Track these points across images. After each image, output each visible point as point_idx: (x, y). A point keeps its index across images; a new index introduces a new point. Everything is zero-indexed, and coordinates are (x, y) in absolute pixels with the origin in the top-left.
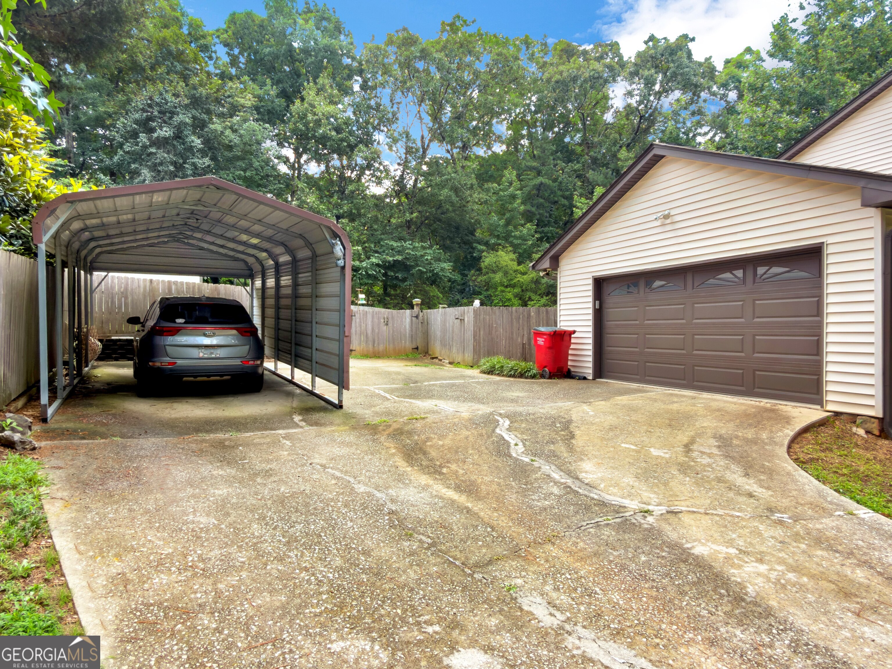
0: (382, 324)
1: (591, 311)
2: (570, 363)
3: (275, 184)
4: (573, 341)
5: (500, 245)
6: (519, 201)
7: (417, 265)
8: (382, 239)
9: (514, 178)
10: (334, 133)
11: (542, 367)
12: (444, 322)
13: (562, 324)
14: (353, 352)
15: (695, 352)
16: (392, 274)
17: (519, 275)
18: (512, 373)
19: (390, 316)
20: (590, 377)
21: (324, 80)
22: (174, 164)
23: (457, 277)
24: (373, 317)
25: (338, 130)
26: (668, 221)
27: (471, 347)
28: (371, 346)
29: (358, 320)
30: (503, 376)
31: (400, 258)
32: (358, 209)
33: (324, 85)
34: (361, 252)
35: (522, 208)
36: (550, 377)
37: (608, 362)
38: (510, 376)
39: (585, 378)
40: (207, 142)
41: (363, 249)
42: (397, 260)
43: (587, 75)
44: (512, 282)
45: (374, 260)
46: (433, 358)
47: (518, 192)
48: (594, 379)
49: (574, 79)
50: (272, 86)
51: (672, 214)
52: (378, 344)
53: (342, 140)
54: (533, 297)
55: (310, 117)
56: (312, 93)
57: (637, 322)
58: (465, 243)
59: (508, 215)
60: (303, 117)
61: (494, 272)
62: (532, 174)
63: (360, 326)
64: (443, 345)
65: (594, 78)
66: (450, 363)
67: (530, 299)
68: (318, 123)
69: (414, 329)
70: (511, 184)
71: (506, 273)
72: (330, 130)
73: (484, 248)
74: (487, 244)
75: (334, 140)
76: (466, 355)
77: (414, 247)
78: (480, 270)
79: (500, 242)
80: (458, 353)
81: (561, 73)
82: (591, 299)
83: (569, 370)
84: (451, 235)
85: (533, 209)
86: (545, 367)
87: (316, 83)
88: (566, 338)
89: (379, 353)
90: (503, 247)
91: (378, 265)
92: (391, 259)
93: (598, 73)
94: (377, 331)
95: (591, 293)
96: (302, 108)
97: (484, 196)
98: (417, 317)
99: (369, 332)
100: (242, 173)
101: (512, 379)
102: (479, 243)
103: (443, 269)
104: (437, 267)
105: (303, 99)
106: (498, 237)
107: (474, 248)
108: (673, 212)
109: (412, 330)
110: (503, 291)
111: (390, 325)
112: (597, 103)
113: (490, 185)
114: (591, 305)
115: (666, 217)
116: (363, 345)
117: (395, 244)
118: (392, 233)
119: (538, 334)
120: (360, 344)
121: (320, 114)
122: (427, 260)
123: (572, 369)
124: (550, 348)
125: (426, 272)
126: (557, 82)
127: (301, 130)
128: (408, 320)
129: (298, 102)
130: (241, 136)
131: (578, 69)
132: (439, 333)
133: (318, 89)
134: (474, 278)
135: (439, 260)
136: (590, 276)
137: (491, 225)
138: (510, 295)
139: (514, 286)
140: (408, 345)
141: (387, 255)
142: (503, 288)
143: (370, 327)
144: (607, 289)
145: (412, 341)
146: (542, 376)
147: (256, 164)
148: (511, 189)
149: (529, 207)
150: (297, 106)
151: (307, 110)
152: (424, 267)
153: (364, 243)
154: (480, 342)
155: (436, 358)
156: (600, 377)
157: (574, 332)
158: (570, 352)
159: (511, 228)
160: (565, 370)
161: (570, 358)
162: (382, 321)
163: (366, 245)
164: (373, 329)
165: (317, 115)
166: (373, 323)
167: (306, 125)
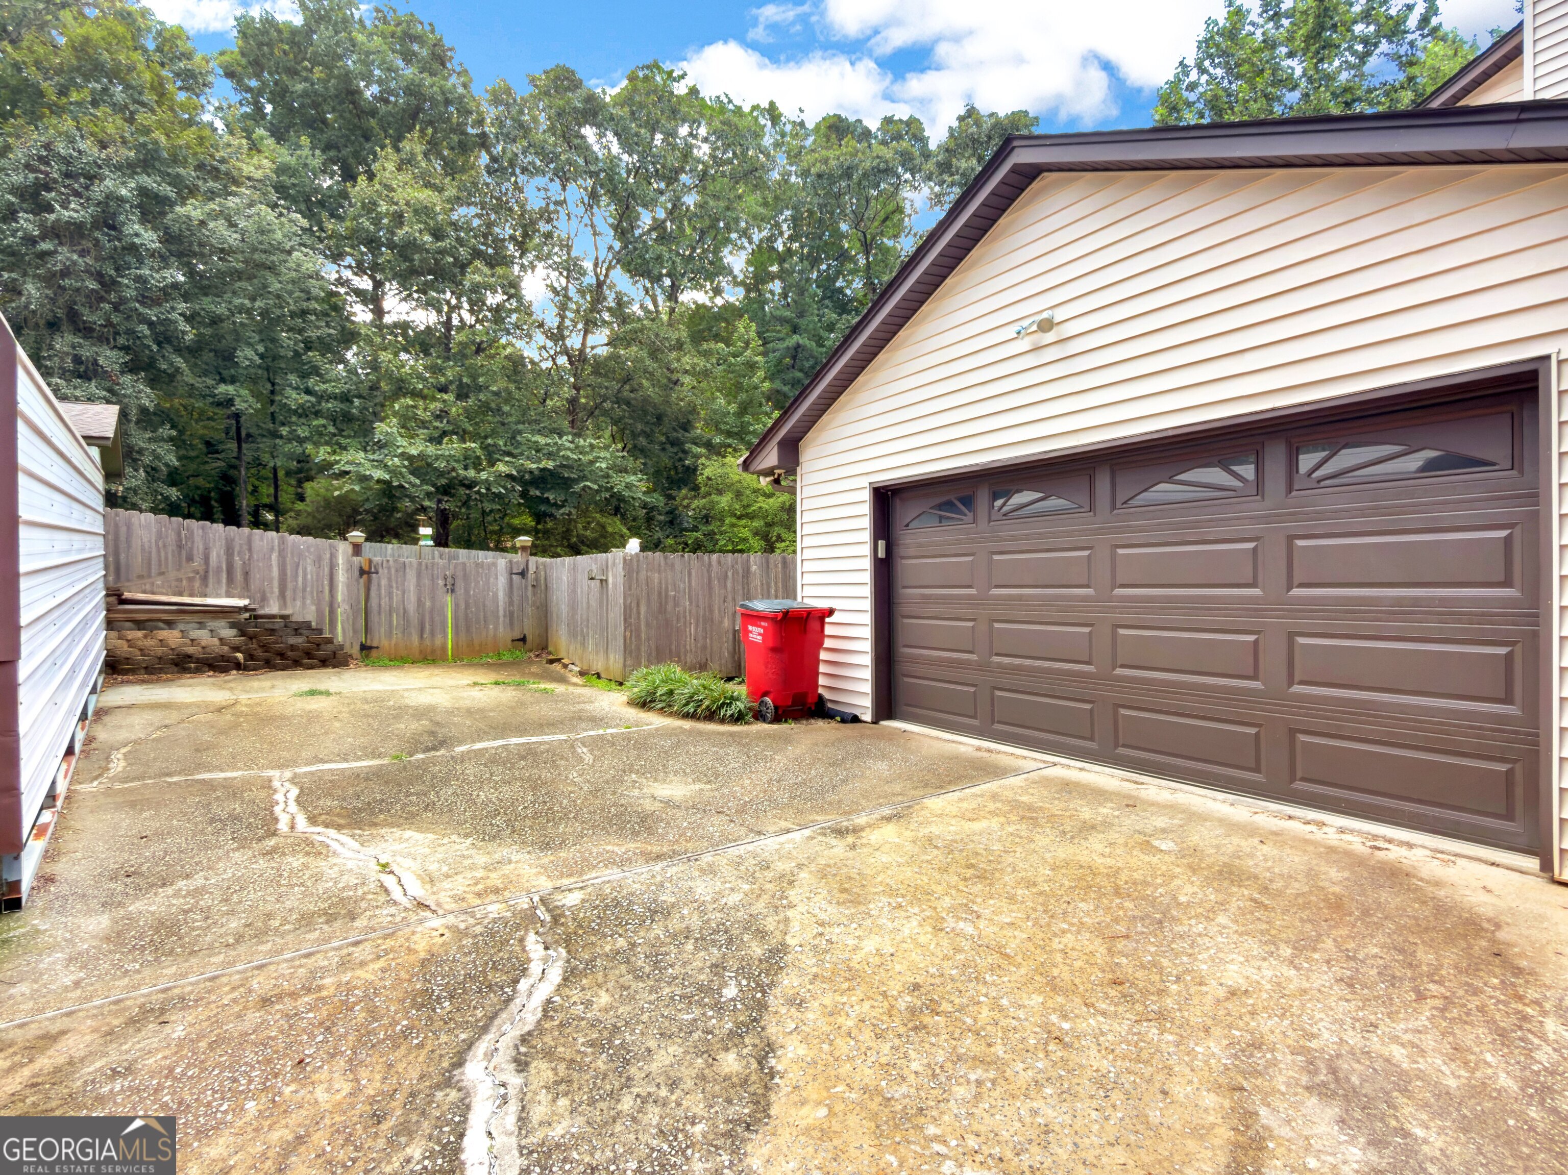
0: (441, 590)
1: (867, 564)
2: (822, 681)
3: (318, 328)
4: (828, 630)
5: (730, 446)
6: (761, 374)
7: (584, 478)
8: (520, 432)
9: (753, 334)
10: (427, 238)
11: (758, 693)
12: (573, 585)
13: (808, 591)
14: (374, 653)
15: (1119, 671)
16: (538, 493)
17: (761, 498)
18: (691, 708)
19: (460, 574)
20: (867, 717)
21: (413, 144)
22: (99, 276)
23: (657, 499)
24: (419, 575)
25: (438, 235)
26: (1050, 337)
27: (621, 642)
28: (415, 639)
29: (384, 582)
30: (671, 714)
31: (550, 465)
32: (474, 378)
33: (413, 154)
34: (479, 452)
35: (767, 385)
36: (778, 718)
37: (905, 682)
38: (686, 716)
39: (855, 719)
40: (168, 238)
41: (485, 448)
42: (544, 470)
43: (868, 164)
44: (750, 510)
45: (501, 467)
46: (551, 662)
47: (759, 358)
48: (875, 722)
49: (848, 172)
50: (313, 148)
51: (1057, 319)
52: (432, 634)
53: (442, 252)
54: (784, 536)
55: (383, 207)
56: (390, 166)
57: (973, 591)
58: (673, 444)
59: (743, 396)
60: (370, 207)
61: (720, 492)
62: (785, 330)
63: (390, 595)
64: (573, 634)
65: (879, 171)
66: (582, 674)
67: (779, 538)
68: (398, 219)
69: (516, 598)
70: (747, 343)
71: (738, 494)
72: (420, 232)
73: (703, 451)
74: (709, 445)
75: (427, 251)
76: (612, 657)
77: (577, 447)
78: (696, 488)
79: (729, 441)
80: (597, 653)
81: (826, 161)
82: (866, 536)
83: (820, 697)
84: (648, 430)
85: (786, 389)
86: (766, 694)
87: (398, 150)
88: (815, 625)
89: (433, 651)
90: (735, 450)
91: (510, 477)
92: (534, 466)
93: (886, 162)
94: (428, 604)
95: (866, 522)
96: (369, 191)
97: (701, 363)
98: (523, 574)
99: (412, 607)
100: (246, 302)
101: (687, 724)
102: (696, 444)
103: (628, 486)
104: (619, 482)
105: (371, 176)
106: (729, 434)
107: (685, 452)
108: (1059, 315)
109: (511, 603)
110: (733, 525)
111: (460, 593)
112: (886, 219)
113: (712, 345)
114: (867, 550)
115: (1046, 326)
116: (397, 634)
117: (542, 440)
118: (537, 422)
119: (752, 617)
120: (389, 634)
121: (402, 202)
122: (601, 469)
123: (827, 695)
124: (774, 650)
125: (597, 491)
126: (820, 176)
127: (367, 231)
128: (502, 580)
129: (362, 180)
130: (243, 232)
131: (854, 154)
132: (564, 609)
133: (402, 160)
134: (685, 502)
135: (625, 471)
136: (865, 482)
137: (715, 412)
138: (745, 533)
139: (751, 517)
140: (504, 632)
141: (528, 458)
142: (734, 520)
143: (412, 598)
144: (904, 513)
145: (511, 624)
146: (759, 716)
147: (275, 286)
148: (748, 352)
149: (778, 385)
150: (361, 188)
151: (378, 194)
152: (595, 482)
153: (486, 437)
154: (638, 630)
155: (558, 660)
156: (890, 716)
157: (831, 612)
158: (823, 655)
159: (747, 418)
160: (811, 700)
161: (822, 668)
162: (441, 582)
163: (489, 441)
164: (420, 603)
165: (396, 204)
166: (419, 585)
167: (377, 222)
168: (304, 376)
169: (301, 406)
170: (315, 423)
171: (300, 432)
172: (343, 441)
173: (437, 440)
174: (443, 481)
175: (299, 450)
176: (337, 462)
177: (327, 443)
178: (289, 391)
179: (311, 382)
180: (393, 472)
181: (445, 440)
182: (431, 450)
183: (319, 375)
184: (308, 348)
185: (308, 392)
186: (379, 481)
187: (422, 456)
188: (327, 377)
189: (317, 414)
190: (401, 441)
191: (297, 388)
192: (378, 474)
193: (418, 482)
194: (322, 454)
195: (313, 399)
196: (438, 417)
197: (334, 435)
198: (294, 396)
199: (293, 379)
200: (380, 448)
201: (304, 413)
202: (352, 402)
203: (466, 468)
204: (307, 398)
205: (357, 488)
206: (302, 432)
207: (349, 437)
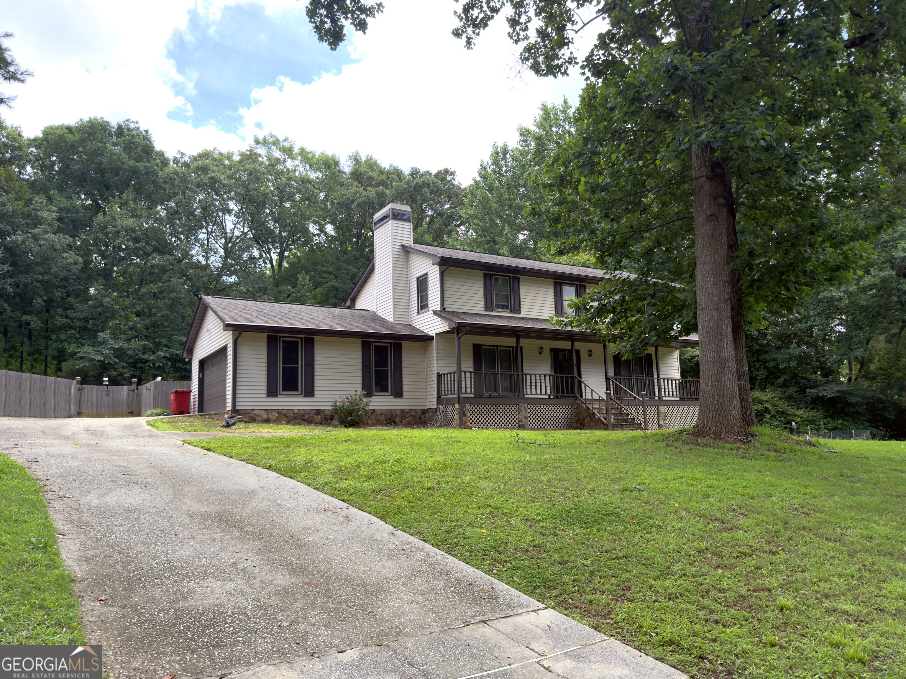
0: (104, 395)
1: (198, 379)
3: (74, 286)
14: (82, 415)
19: (111, 390)
21: (129, 195)
24: (97, 391)
27: (152, 406)
28: (95, 410)
29: (86, 393)
33: (128, 200)
41: (154, 343)
45: (162, 353)
49: (353, 201)
52: (101, 409)
55: (110, 228)
56: (116, 207)
60: (103, 228)
63: (88, 397)
64: (145, 408)
68: (117, 234)
69: (130, 399)
86: (173, 411)
87: (120, 198)
88: (186, 395)
89: (100, 414)
94: (100, 400)
96: (103, 221)
98: (133, 391)
99: (94, 400)
105: (105, 213)
109: (128, 400)
111: (111, 395)
114: (198, 376)
120: (87, 408)
121: (120, 226)
128: (125, 393)
129: (100, 215)
132: (144, 401)
133: (122, 203)
140: (125, 410)
143: (95, 398)
145: (128, 407)
147: (55, 269)
150: (99, 218)
151: (108, 221)
154: (158, 403)
160: (186, 413)
163: (157, 340)
164: (97, 399)
165: (117, 227)
166: (97, 394)
167: (106, 235)
168: (66, 309)
169: (63, 324)
170: (69, 332)
171: (61, 337)
172: (83, 341)
173: (128, 340)
174: (131, 360)
175: (60, 346)
176: (79, 352)
177: (75, 342)
178: (58, 317)
179: (69, 313)
180: (106, 356)
181: (132, 341)
182: (126, 345)
183: (73, 309)
184: (68, 295)
185: (67, 317)
186: (98, 361)
187: (121, 349)
188: (77, 310)
189: (71, 327)
190: (111, 342)
191: (62, 315)
192: (98, 358)
193: (118, 361)
194: (72, 348)
195: (69, 321)
196: (131, 329)
197: (79, 338)
198: (60, 319)
199: (60, 311)
200: (101, 344)
201: (65, 328)
202: (89, 322)
203: (144, 353)
204: (66, 320)
205: (87, 365)
206: (62, 337)
207: (86, 339)
